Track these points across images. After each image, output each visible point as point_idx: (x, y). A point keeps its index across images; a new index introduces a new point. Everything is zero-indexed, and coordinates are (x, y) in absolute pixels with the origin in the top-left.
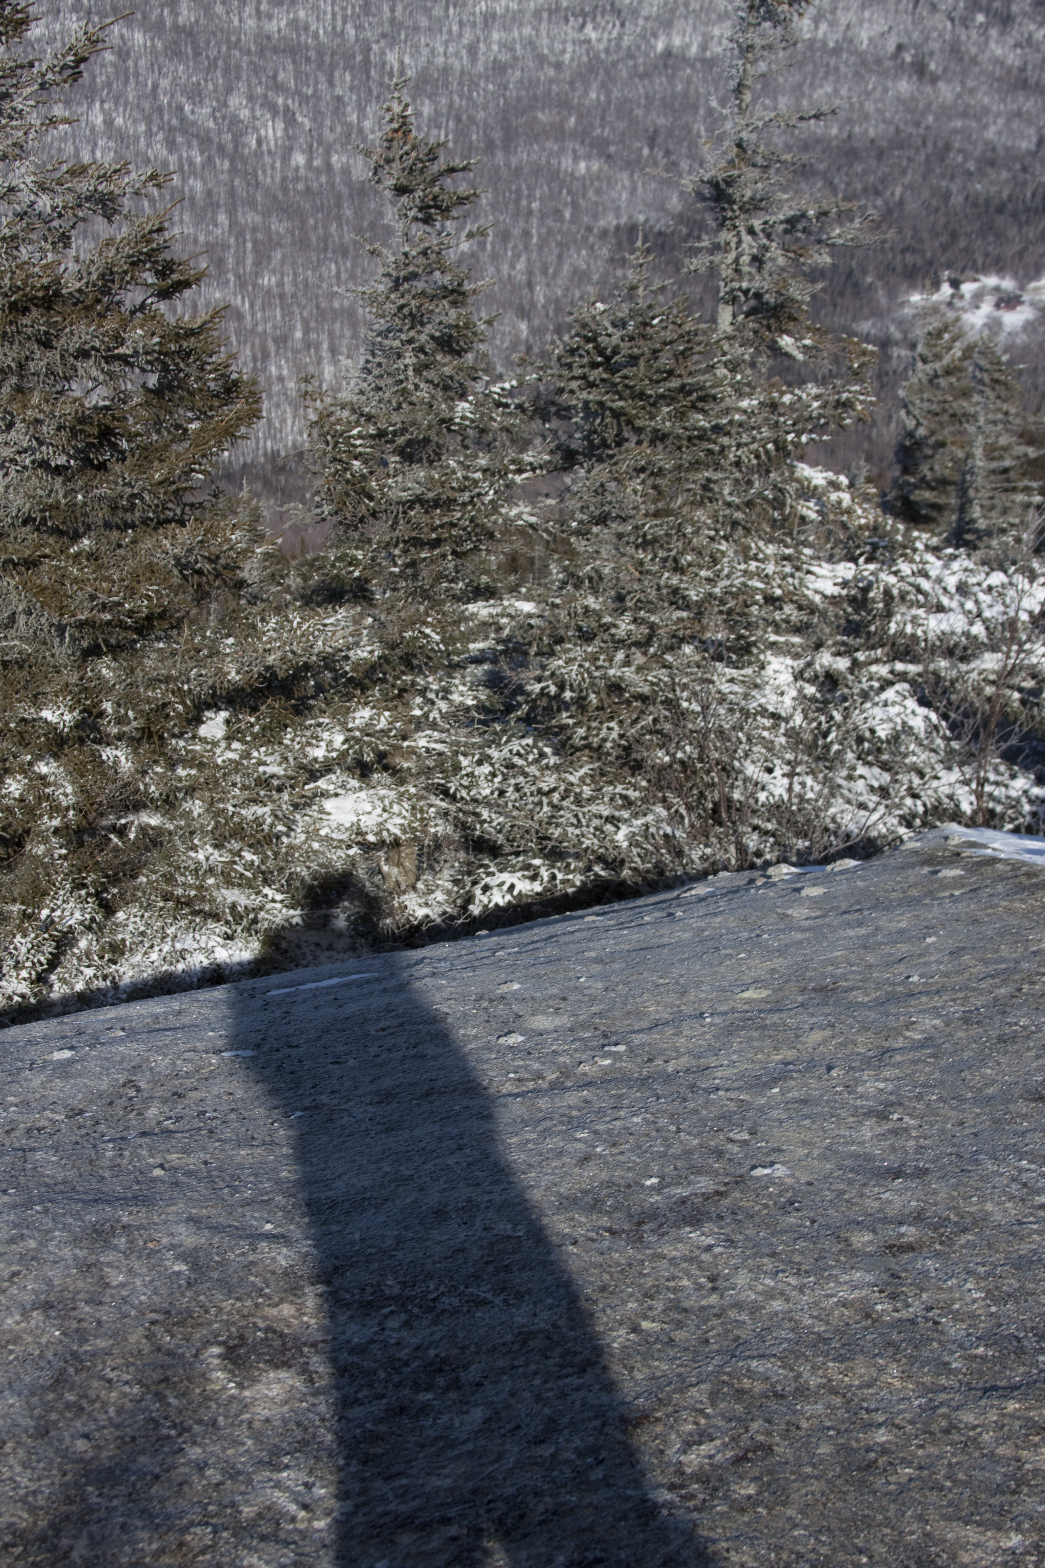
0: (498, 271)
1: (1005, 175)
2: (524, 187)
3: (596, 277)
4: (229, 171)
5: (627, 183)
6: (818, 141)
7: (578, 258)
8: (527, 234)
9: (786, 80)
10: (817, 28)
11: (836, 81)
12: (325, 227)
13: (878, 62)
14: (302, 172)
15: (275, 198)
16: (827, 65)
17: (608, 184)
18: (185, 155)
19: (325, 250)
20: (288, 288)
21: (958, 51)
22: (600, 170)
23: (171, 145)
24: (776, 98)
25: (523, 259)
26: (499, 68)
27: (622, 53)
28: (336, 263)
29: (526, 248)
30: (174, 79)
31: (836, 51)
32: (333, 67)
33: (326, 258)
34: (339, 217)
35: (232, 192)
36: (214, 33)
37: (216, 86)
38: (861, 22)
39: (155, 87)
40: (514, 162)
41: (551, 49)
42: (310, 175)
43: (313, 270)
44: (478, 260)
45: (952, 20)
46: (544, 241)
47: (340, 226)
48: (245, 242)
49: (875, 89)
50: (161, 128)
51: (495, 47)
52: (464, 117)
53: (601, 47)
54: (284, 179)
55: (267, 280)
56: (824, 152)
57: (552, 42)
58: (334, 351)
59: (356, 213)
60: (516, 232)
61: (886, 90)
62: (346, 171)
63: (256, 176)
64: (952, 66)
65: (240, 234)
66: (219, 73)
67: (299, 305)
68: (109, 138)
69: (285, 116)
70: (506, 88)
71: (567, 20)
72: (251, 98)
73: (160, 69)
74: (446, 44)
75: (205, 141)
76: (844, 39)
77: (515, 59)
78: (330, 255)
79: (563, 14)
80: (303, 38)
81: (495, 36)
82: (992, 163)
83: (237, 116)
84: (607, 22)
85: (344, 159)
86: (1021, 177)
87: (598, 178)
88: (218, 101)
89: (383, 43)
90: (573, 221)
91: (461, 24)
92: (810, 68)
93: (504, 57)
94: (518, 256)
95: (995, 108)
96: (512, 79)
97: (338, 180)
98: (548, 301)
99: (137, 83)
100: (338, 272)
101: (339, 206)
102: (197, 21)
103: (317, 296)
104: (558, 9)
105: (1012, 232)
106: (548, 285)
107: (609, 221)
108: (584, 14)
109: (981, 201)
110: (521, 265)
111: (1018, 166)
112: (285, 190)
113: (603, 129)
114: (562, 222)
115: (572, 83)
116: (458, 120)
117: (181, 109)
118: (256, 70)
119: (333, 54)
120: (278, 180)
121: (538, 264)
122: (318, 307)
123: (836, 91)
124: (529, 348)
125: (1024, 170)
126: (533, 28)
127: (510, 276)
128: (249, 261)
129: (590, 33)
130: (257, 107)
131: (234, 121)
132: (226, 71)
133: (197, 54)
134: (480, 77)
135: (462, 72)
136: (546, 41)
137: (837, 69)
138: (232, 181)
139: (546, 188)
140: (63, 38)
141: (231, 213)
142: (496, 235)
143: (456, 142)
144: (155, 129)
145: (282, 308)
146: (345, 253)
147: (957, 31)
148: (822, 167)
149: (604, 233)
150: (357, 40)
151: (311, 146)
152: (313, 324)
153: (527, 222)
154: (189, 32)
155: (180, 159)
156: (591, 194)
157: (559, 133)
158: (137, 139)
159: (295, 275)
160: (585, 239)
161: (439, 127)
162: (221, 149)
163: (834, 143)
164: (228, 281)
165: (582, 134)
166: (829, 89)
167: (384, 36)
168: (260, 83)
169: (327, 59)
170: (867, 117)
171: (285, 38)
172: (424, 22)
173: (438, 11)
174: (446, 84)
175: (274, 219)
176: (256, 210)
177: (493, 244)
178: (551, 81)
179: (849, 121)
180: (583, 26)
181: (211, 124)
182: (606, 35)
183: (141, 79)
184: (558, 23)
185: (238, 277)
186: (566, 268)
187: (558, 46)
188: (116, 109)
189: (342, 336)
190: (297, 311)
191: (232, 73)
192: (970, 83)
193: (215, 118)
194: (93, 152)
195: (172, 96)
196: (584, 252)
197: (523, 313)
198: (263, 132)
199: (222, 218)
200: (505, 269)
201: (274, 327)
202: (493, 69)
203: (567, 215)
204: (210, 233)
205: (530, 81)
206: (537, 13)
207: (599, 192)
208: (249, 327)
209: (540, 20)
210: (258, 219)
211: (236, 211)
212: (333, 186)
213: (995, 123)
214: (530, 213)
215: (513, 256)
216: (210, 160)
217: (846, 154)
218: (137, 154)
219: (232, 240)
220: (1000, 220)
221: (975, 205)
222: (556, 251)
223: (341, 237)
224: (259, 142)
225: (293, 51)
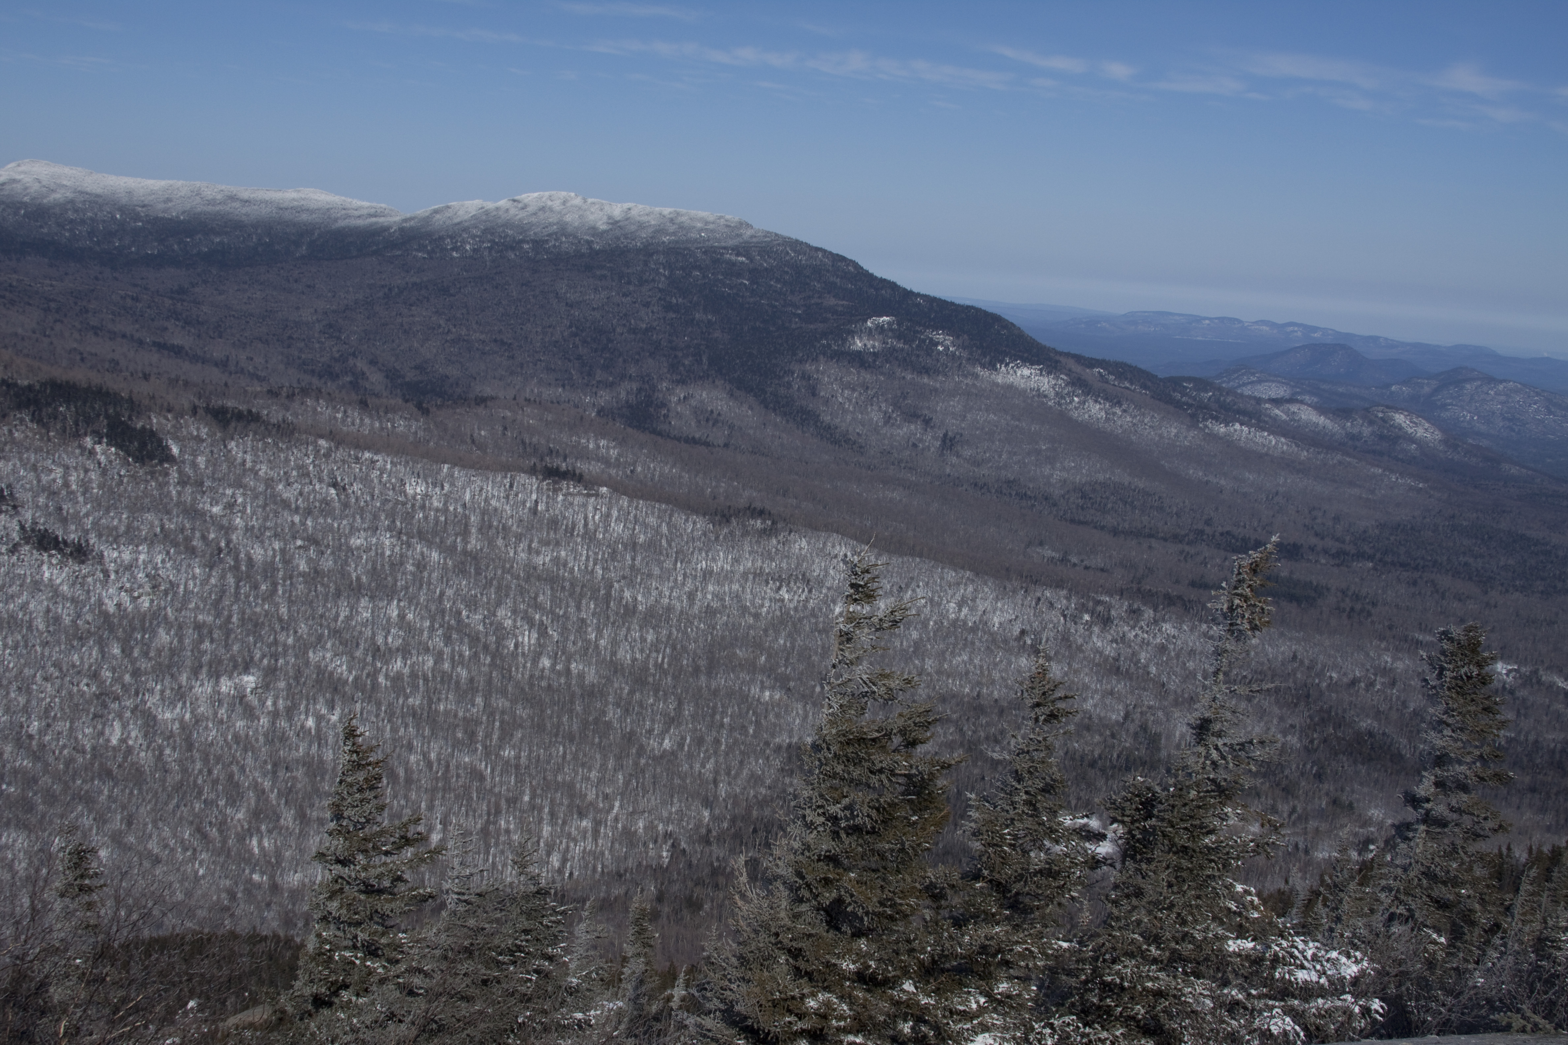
0: (691, 767)
1: (1097, 738)
2: (719, 705)
3: (768, 782)
4: (490, 665)
5: (800, 712)
6: (954, 696)
7: (756, 765)
8: (717, 742)
9: (933, 647)
10: (960, 610)
11: (971, 653)
12: (559, 717)
13: (1006, 641)
14: (547, 672)
15: (523, 689)
16: (966, 639)
17: (786, 711)
18: (457, 648)
19: (557, 735)
20: (523, 761)
21: (1068, 640)
22: (780, 699)
23: (448, 639)
24: (924, 660)
25: (712, 760)
26: (710, 612)
27: (807, 613)
28: (564, 746)
29: (715, 753)
30: (457, 590)
31: (974, 630)
32: (582, 595)
33: (556, 741)
34: (571, 711)
35: (489, 681)
36: (493, 560)
37: (489, 599)
38: (995, 610)
39: (442, 594)
40: (714, 685)
41: (753, 602)
42: (552, 676)
43: (545, 749)
44: (676, 758)
45: (1065, 616)
46: (730, 749)
47: (571, 718)
48: (494, 721)
49: (1001, 661)
50: (441, 626)
51: (709, 597)
52: (679, 646)
53: (792, 606)
54: (532, 676)
55: (508, 753)
56: (958, 705)
57: (754, 598)
58: (552, 814)
59: (584, 709)
60: (709, 739)
61: (1010, 663)
62: (581, 676)
63: (510, 671)
64: (1062, 651)
65: (492, 714)
66: (493, 590)
67: (530, 775)
68: (400, 628)
69: (539, 629)
70: (714, 628)
71: (767, 583)
72: (515, 612)
73: (447, 581)
74: (672, 589)
75: (474, 640)
76: (980, 621)
77: (724, 607)
78: (560, 740)
79: (765, 577)
80: (561, 572)
81: (710, 588)
82: (1088, 728)
83: (501, 624)
84: (799, 588)
85: (581, 667)
86: (1110, 741)
87: (778, 705)
88: (489, 611)
89: (623, 582)
90: (755, 736)
91: (685, 575)
92: (952, 640)
93: (715, 604)
94: (709, 758)
95: (1093, 686)
96: (720, 622)
97: (574, 682)
98: (728, 796)
99: (429, 589)
100: (565, 753)
101: (572, 702)
102: (481, 549)
103: (545, 770)
104: (761, 574)
105: (1100, 783)
106: (729, 784)
107: (783, 739)
108: (781, 580)
109: (1077, 756)
110: (710, 766)
111: (1108, 733)
112: (532, 685)
113: (787, 668)
114: (747, 736)
115: (766, 631)
116: (674, 648)
117: (460, 613)
118: (522, 591)
119: (582, 587)
120: (526, 677)
121: (723, 766)
122: (545, 779)
123: (971, 659)
124: (709, 831)
125: (1113, 736)
126: (741, 586)
127: (700, 772)
128: (495, 737)
129: (784, 594)
130: (519, 619)
131: (500, 627)
132: (499, 588)
133: (478, 572)
134: (695, 618)
135: (682, 612)
136: (749, 596)
137: (973, 643)
138: (491, 673)
139: (736, 708)
140: (377, 549)
141: (487, 698)
142: (692, 740)
143: (670, 665)
144: (437, 626)
145: (516, 776)
146: (572, 740)
147: (1068, 625)
148: (954, 716)
149: (779, 748)
150: (603, 578)
151: (557, 654)
152: (539, 792)
153: (718, 732)
154: (475, 557)
155: (453, 651)
156: (771, 716)
157: (751, 667)
158: (422, 631)
159: (531, 751)
160: (763, 751)
161: (658, 652)
162: (486, 647)
163: (966, 699)
164: (476, 749)
165: (769, 670)
166: (966, 658)
167: (624, 577)
168: (524, 601)
169: (578, 589)
170: (993, 682)
171: (548, 570)
172: (656, 571)
173: (668, 564)
174: (668, 619)
175: (519, 706)
176: (506, 697)
177: (689, 746)
178: (750, 627)
179: (979, 683)
180: (779, 588)
181: (481, 628)
182: (796, 597)
183: (432, 587)
184: (760, 584)
185: (485, 747)
186: (745, 772)
187: (758, 601)
188: (409, 607)
189: (562, 804)
190: (528, 779)
191: (503, 591)
192: (1076, 666)
193: (485, 624)
194: (386, 638)
195: (454, 603)
196: (761, 761)
197: (708, 803)
198: (520, 639)
199: (479, 700)
200: (697, 766)
201: (508, 790)
202: (706, 612)
203: (751, 731)
204: (468, 710)
205: (733, 625)
206: (745, 575)
207: (778, 716)
208: (488, 787)
209: (747, 580)
210: (507, 704)
211: (491, 696)
212: (569, 686)
213: (1092, 698)
214: (722, 725)
215: (704, 758)
216: (476, 655)
217: (975, 709)
218: (420, 643)
219: (485, 718)
220: (1091, 773)
221: (1073, 759)
222: (739, 758)
223: (570, 726)
224: (516, 646)
225: (552, 580)
